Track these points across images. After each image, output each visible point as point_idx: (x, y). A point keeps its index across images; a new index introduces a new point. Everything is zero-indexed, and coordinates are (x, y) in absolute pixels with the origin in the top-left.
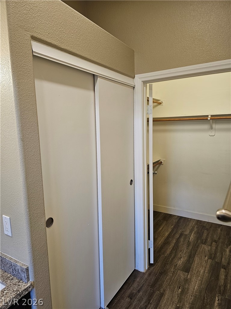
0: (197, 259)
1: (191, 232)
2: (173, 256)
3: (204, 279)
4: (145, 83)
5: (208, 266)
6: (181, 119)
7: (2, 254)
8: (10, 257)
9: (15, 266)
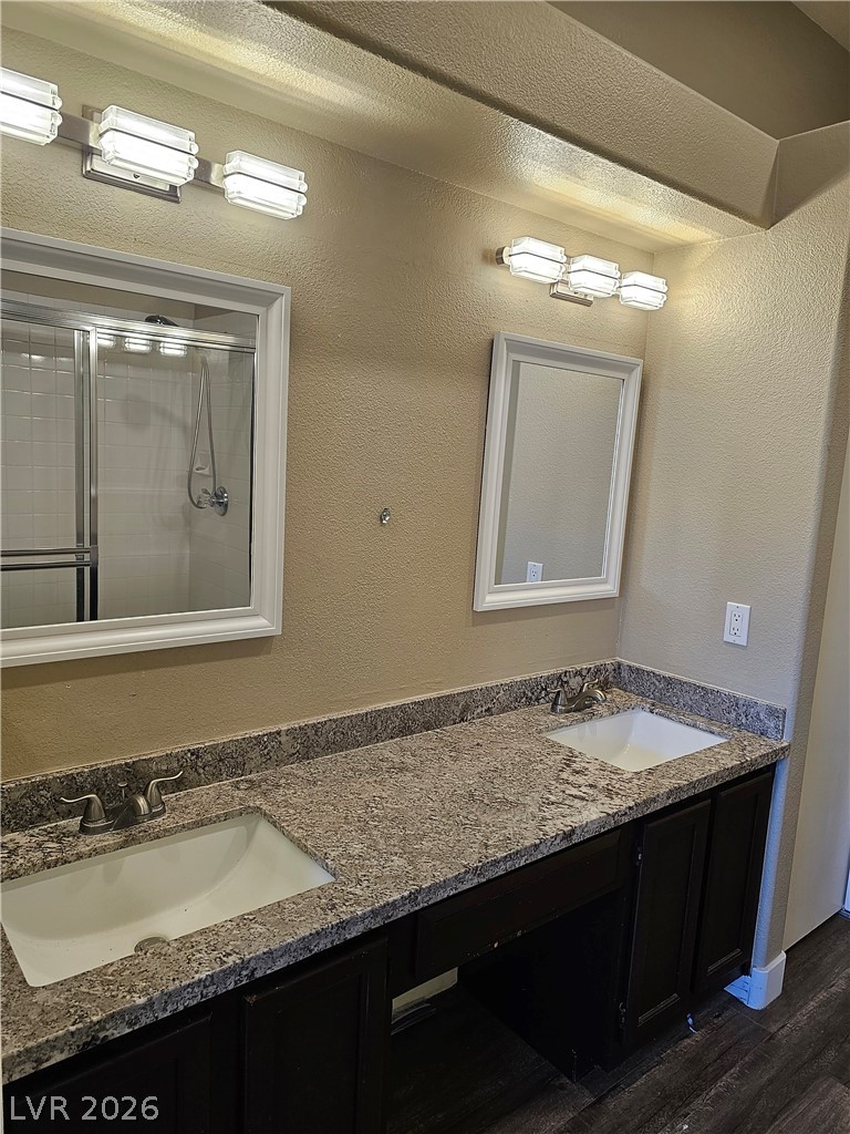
7: (703, 684)
8: (726, 690)
9: (749, 705)
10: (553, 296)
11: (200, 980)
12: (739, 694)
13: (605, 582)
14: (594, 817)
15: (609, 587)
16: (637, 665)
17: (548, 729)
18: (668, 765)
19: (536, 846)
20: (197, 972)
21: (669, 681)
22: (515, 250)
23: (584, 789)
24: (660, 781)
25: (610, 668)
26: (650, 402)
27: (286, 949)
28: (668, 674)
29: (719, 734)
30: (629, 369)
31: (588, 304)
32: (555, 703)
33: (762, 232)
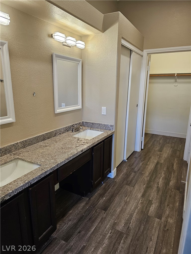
0: (165, 149)
1: (160, 139)
2: (152, 147)
3: (169, 154)
4: (148, 54)
5: (171, 150)
6: (159, 75)
7: (99, 123)
8: (103, 123)
9: (107, 125)
10: (63, 45)
11: (22, 186)
12: (105, 124)
13: (79, 106)
14: (86, 147)
15: (80, 107)
16: (86, 121)
17: (72, 135)
18: (96, 137)
19: (77, 153)
20: (20, 185)
21: (93, 123)
22: (55, 35)
23: (82, 143)
24: (95, 140)
25: (81, 123)
26: (84, 68)
27: (36, 178)
28: (92, 122)
29: (103, 131)
30: (79, 61)
31: (70, 47)
32: (73, 130)
33: (102, 34)
